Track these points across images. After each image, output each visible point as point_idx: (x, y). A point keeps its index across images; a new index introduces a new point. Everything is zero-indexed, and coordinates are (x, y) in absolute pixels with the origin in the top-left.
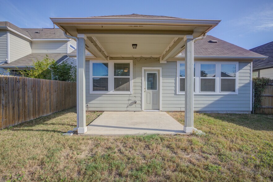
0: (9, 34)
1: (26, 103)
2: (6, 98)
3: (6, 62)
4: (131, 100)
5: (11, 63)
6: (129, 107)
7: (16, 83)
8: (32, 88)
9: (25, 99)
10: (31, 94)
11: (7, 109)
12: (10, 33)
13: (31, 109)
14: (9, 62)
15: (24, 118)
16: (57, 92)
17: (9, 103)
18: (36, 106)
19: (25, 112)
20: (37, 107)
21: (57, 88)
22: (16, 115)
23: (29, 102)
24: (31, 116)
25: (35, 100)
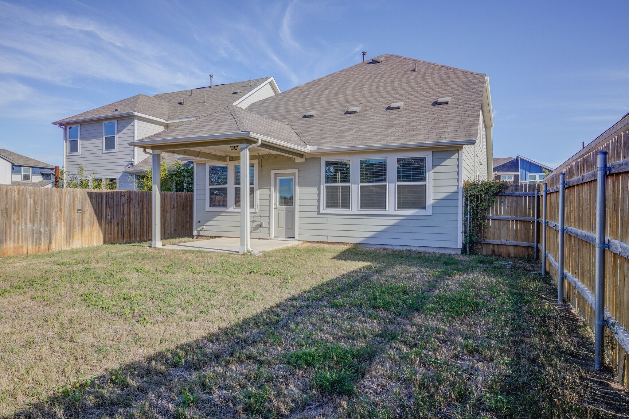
0: (136, 121)
1: (132, 221)
2: (111, 213)
3: (132, 165)
4: (256, 221)
5: (138, 165)
6: (253, 231)
7: (121, 197)
8: (139, 203)
9: (130, 216)
10: (137, 210)
11: (112, 225)
12: (138, 119)
13: (138, 228)
14: (136, 163)
15: (129, 238)
16: (176, 209)
17: (114, 219)
18: (143, 225)
19: (130, 230)
20: (145, 227)
21: (177, 203)
22: (120, 232)
23: (135, 219)
24: (138, 237)
25: (143, 218)
